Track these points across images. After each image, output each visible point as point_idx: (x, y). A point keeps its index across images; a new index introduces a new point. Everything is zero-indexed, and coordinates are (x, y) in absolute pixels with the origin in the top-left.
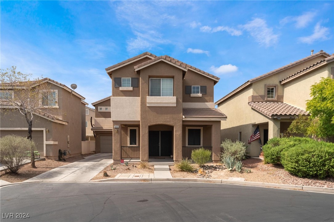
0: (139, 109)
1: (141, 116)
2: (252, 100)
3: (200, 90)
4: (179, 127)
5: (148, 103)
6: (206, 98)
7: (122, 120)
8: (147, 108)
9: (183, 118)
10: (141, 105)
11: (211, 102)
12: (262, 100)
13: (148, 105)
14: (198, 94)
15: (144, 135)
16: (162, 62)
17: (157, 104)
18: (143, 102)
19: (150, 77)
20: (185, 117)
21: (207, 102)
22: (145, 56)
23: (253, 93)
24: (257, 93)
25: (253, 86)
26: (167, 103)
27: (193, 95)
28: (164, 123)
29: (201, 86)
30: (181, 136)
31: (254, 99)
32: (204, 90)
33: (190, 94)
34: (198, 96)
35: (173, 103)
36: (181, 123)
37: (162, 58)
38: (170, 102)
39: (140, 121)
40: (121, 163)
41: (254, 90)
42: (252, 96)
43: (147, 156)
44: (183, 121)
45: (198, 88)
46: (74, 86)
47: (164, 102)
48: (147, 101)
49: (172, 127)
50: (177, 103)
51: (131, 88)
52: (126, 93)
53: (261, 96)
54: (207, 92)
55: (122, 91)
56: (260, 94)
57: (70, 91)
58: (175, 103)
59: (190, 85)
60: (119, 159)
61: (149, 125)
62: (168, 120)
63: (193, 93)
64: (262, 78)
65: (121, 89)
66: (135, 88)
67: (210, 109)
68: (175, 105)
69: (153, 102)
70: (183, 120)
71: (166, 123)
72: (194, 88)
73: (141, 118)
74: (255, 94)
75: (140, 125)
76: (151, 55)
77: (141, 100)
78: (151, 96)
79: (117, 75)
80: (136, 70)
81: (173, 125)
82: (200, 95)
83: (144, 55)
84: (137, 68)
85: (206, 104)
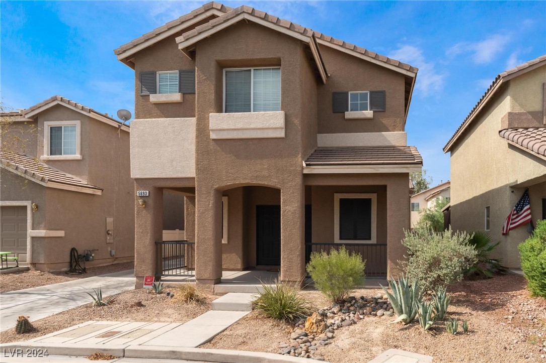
0: (193, 148)
1: (197, 164)
2: (510, 124)
3: (369, 102)
4: (293, 193)
5: (213, 130)
6: (385, 121)
7: (156, 176)
8: (212, 143)
9: (303, 168)
10: (197, 137)
11: (398, 130)
12: (536, 124)
13: (213, 136)
14: (363, 111)
15: (203, 213)
16: (244, 23)
17: (235, 132)
18: (202, 131)
19: (221, 65)
20: (307, 165)
21: (387, 130)
22: (209, 14)
23: (513, 107)
24: (521, 105)
25: (512, 89)
26: (259, 129)
27: (349, 115)
28: (255, 182)
29: (371, 93)
30: (297, 215)
31: (514, 123)
32: (378, 101)
33: (344, 113)
34: (362, 117)
35: (276, 128)
36: (299, 180)
37: (244, 12)
38: (267, 126)
39: (194, 178)
40: (144, 286)
41: (514, 99)
42: (510, 113)
43: (211, 267)
44: (306, 176)
45: (364, 97)
46: (124, 113)
47: (252, 126)
48: (211, 126)
49: (275, 193)
50: (286, 128)
51: (177, 97)
52: (167, 110)
53: (534, 114)
54: (387, 106)
55: (157, 105)
56: (531, 109)
57: (116, 125)
58: (282, 128)
59: (346, 90)
60: (149, 273)
61: (216, 186)
62: (265, 173)
63: (351, 110)
64: (535, 67)
65: (153, 98)
66: (187, 96)
67: (394, 147)
68: (282, 134)
69: (226, 127)
70: (305, 172)
71: (260, 182)
72: (354, 97)
73: (199, 170)
74: (518, 110)
75: (195, 188)
76: (222, 9)
77: (198, 124)
78: (226, 112)
79: (146, 65)
80: (181, 47)
81: (279, 186)
82: (369, 113)
83: (206, 11)
84: (182, 43)
85: (383, 136)
